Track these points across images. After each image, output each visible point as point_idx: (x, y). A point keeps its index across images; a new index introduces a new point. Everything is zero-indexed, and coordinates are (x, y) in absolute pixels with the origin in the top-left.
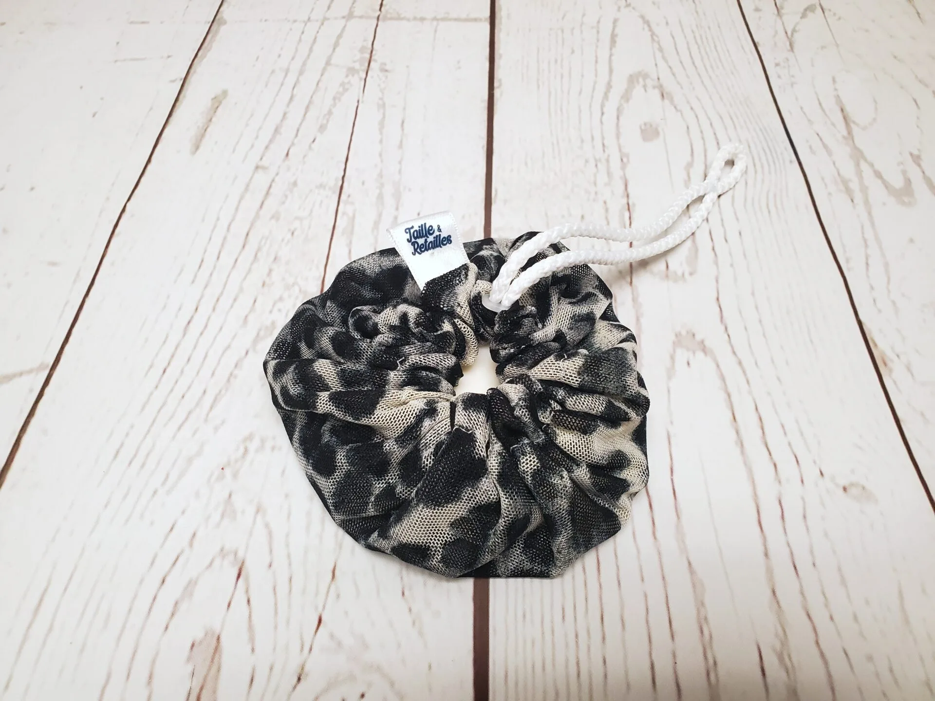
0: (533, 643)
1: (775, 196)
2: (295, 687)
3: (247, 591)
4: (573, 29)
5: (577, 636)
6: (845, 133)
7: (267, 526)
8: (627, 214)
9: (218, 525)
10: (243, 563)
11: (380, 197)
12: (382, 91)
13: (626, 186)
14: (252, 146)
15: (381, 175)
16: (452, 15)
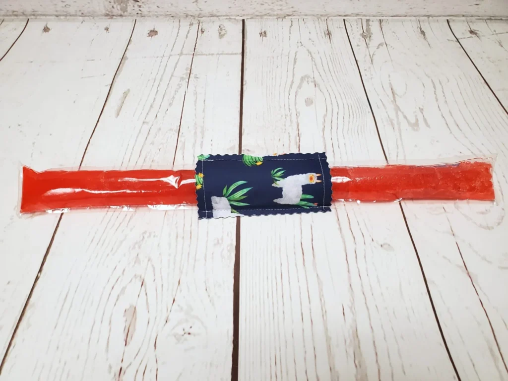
0: (256, 307)
1: (361, 127)
2: (165, 325)
3: (145, 290)
4: (278, 56)
5: (273, 303)
6: (392, 99)
7: (153, 266)
8: (298, 138)
9: (133, 266)
10: (143, 281)
11: (195, 133)
12: (195, 87)
13: (298, 126)
14: (141, 113)
15: (195, 124)
16: (225, 52)
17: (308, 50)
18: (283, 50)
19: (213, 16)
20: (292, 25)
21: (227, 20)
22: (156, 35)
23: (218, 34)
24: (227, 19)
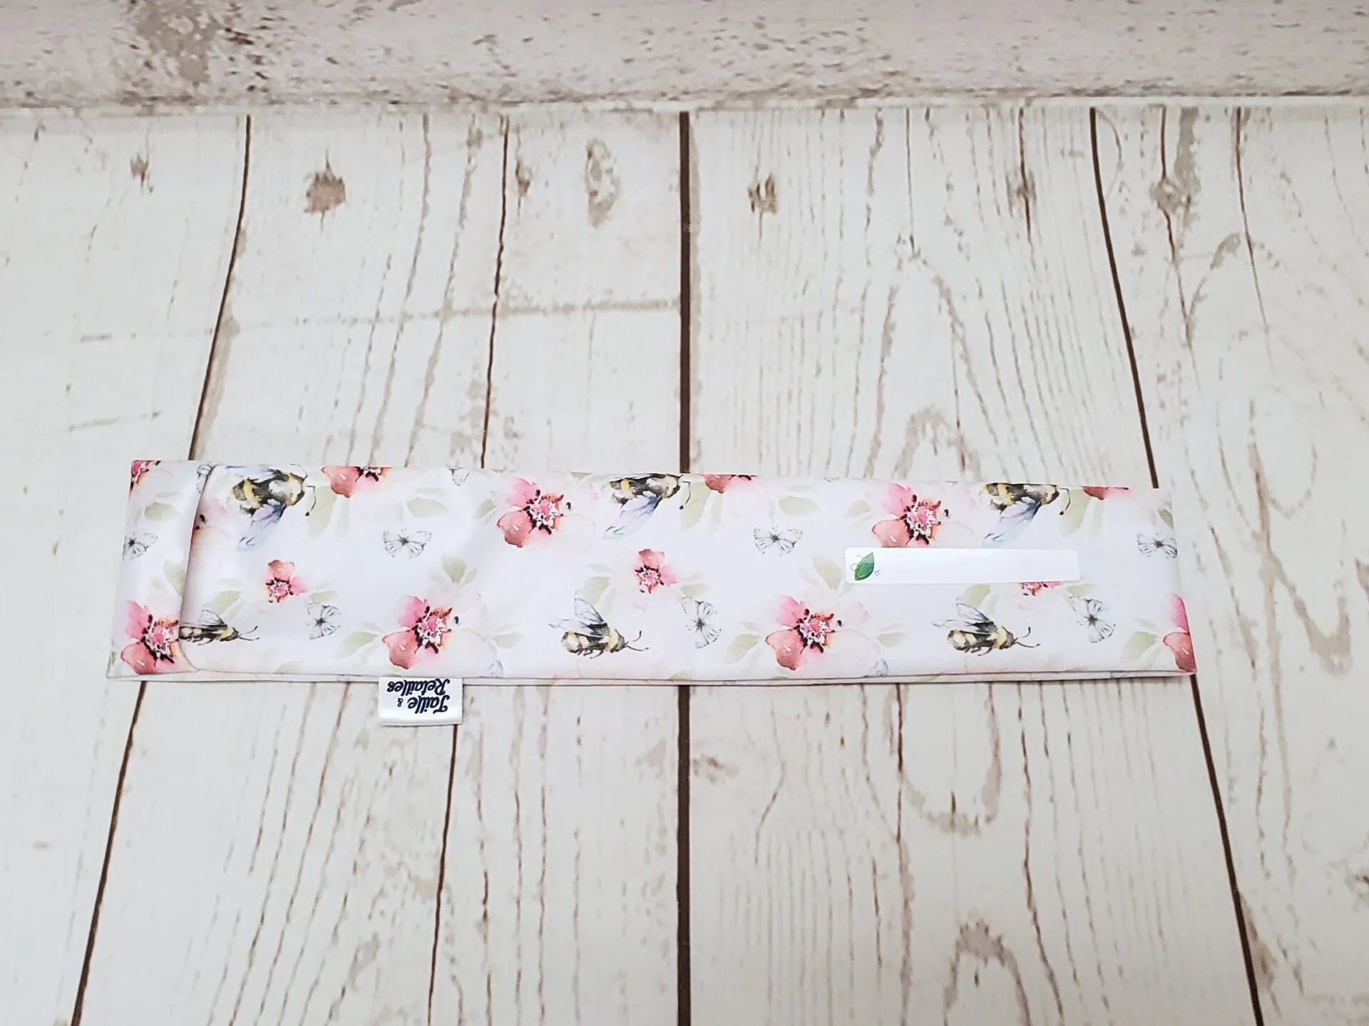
4: (820, 316)
6: (1257, 524)
16: (620, 297)
17: (939, 281)
18: (840, 281)
19: (563, 99)
20: (879, 144)
21: (617, 116)
22: (338, 201)
23: (587, 197)
24: (616, 110)
